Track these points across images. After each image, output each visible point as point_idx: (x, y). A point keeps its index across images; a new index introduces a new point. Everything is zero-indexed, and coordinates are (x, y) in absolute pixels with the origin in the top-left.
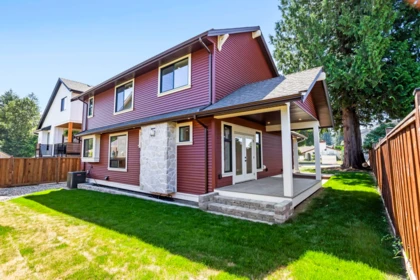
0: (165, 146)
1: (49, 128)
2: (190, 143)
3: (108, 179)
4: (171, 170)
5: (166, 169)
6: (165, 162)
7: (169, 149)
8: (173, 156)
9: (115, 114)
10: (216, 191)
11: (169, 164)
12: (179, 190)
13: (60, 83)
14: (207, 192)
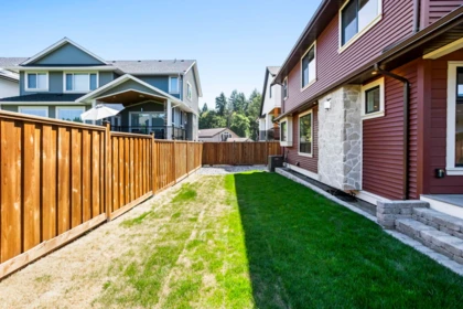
0: (342, 122)
1: (264, 116)
2: (381, 113)
3: (298, 165)
4: (351, 156)
5: (342, 155)
6: (341, 145)
7: (346, 126)
8: (356, 136)
9: (302, 90)
10: (423, 199)
11: (347, 148)
12: (365, 188)
13: (268, 72)
14: (408, 198)
